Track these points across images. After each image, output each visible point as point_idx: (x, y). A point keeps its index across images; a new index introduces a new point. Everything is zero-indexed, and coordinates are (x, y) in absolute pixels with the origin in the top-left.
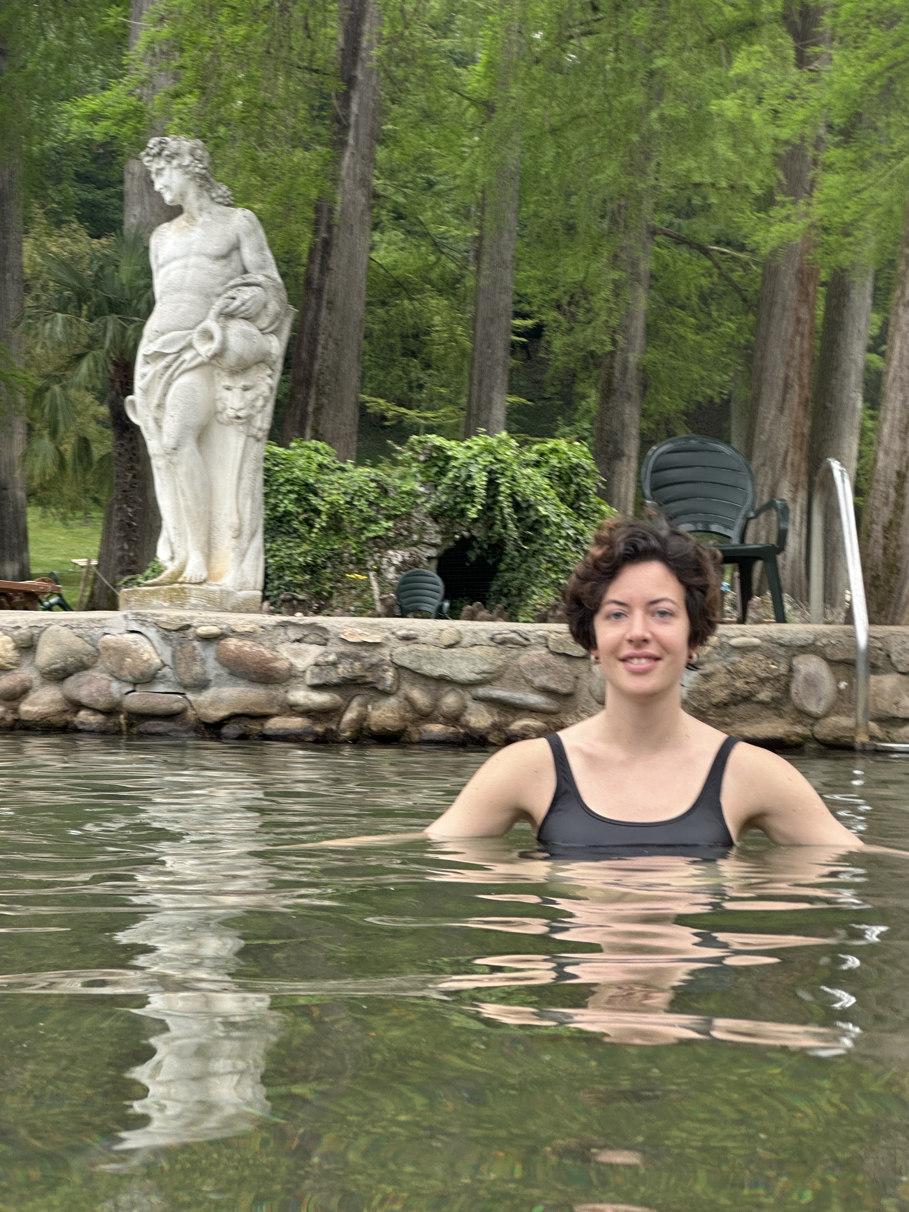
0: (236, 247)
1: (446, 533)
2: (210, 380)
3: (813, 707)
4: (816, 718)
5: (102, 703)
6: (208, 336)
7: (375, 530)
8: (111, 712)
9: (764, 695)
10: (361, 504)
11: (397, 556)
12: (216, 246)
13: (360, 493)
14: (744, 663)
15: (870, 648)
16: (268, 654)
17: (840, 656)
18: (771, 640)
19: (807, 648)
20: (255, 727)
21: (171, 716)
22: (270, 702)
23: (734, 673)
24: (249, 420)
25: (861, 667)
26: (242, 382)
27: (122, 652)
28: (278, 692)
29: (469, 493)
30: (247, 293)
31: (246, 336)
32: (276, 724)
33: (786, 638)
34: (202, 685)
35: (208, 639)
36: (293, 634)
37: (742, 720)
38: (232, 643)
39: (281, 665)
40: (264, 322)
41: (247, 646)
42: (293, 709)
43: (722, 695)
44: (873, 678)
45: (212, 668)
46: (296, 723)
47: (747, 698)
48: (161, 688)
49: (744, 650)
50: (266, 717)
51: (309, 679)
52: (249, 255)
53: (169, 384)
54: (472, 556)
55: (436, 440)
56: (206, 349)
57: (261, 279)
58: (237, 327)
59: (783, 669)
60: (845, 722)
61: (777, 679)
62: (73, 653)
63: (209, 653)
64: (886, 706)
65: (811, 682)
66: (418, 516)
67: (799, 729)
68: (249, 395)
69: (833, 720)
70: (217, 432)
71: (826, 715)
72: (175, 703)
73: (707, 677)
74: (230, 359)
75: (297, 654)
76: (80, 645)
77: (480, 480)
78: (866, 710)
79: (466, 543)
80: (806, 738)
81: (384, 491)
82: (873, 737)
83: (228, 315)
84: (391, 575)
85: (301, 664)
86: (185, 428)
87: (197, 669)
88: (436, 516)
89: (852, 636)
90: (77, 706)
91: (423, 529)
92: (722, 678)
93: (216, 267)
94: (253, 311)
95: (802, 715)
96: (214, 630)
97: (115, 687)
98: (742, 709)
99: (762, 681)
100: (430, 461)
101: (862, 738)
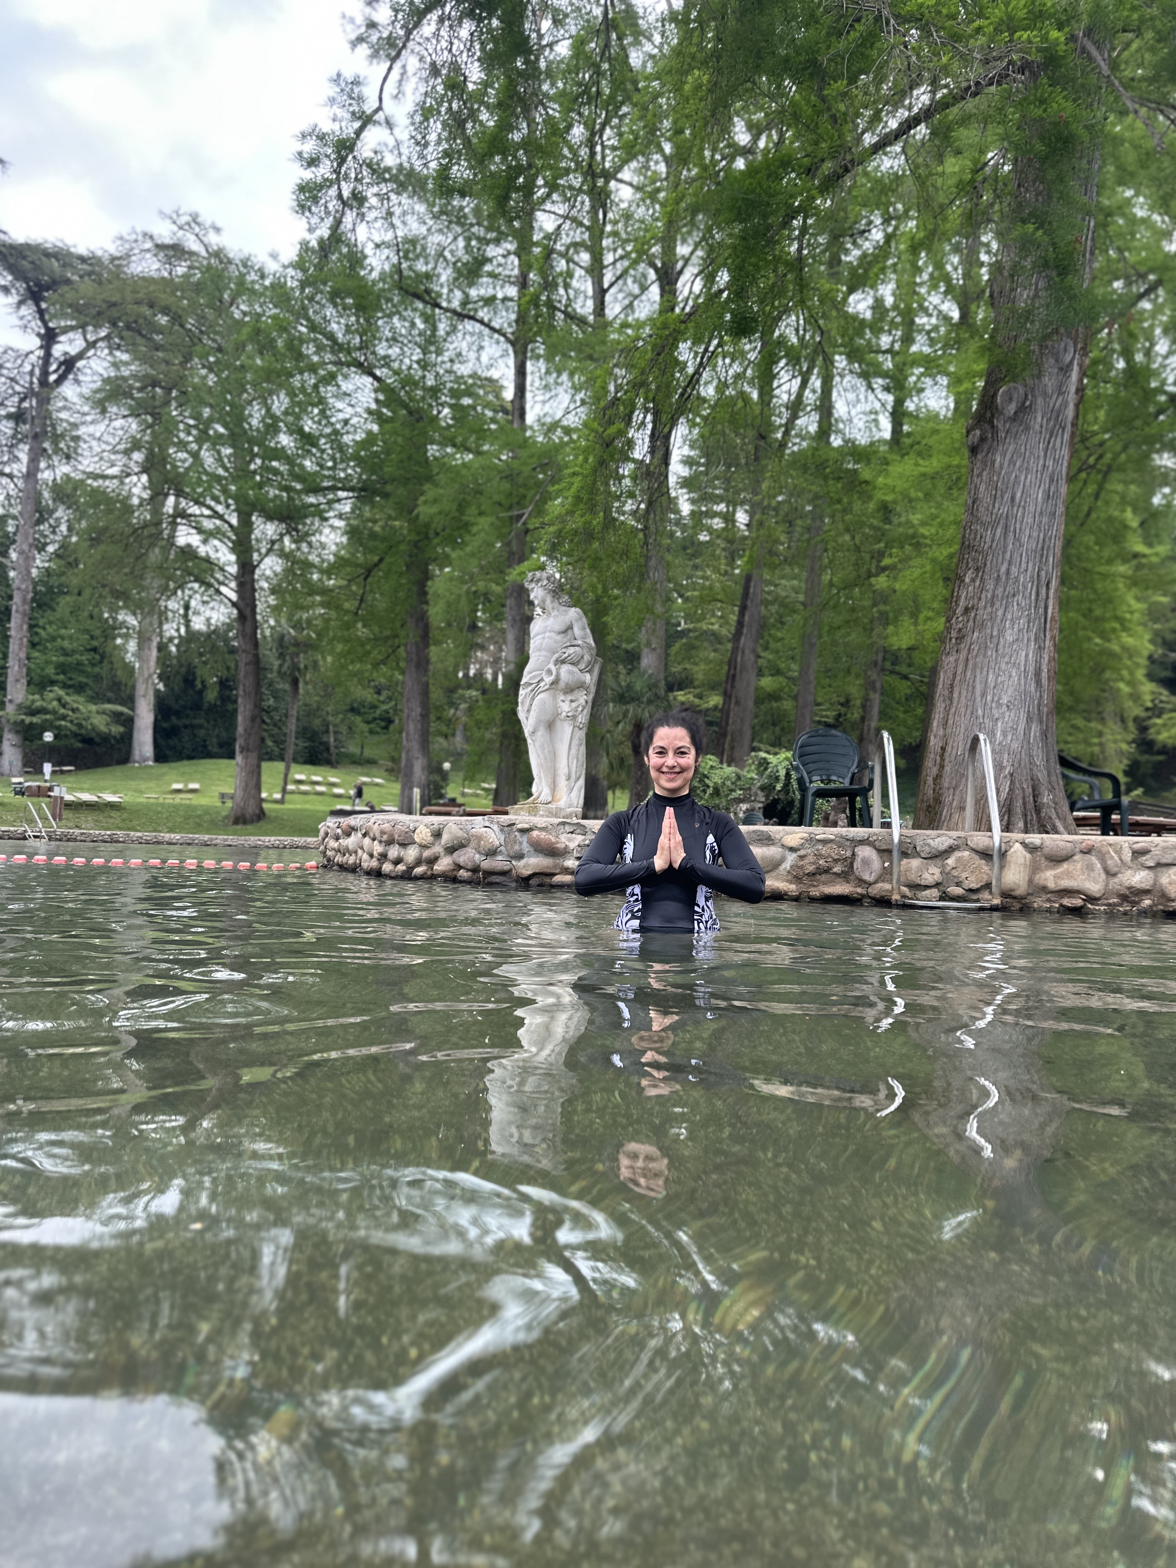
0: (570, 627)
1: (767, 797)
2: (555, 697)
3: (867, 877)
4: (870, 884)
5: (470, 865)
6: (549, 672)
7: (734, 795)
8: (475, 870)
9: (837, 869)
10: (728, 783)
11: (744, 807)
12: (558, 627)
13: (728, 778)
14: (824, 850)
15: (901, 842)
16: (553, 839)
17: (884, 847)
18: (842, 837)
19: (863, 842)
20: (547, 880)
21: (504, 873)
22: (555, 866)
23: (819, 856)
24: (574, 717)
25: (895, 854)
26: (570, 697)
27: (479, 838)
28: (559, 861)
29: (777, 779)
30: (571, 650)
31: (570, 672)
32: (558, 879)
33: (851, 836)
34: (520, 857)
35: (523, 831)
36: (568, 828)
37: (824, 883)
38: (535, 833)
39: (561, 846)
40: (582, 666)
41: (543, 835)
42: (566, 871)
43: (811, 868)
44: (905, 861)
45: (526, 848)
46: (568, 878)
47: (827, 871)
48: (500, 858)
49: (824, 842)
50: (554, 875)
51: (575, 854)
52: (577, 631)
53: (533, 699)
54: (779, 807)
55: (763, 755)
56: (548, 680)
57: (580, 642)
58: (565, 668)
59: (849, 854)
60: (887, 886)
61: (845, 859)
62: (457, 838)
63: (524, 839)
64: (913, 877)
65: (866, 862)
66: (754, 789)
67: (859, 890)
68: (574, 705)
69: (880, 885)
70: (558, 724)
71: (876, 882)
72: (506, 866)
73: (802, 857)
74: (562, 684)
75: (570, 840)
76: (461, 834)
77: (782, 773)
78: (898, 880)
79: (776, 801)
80: (863, 896)
81: (739, 777)
82: (904, 896)
83: (561, 662)
84: (741, 815)
85: (572, 845)
86: (538, 722)
87: (517, 847)
88: (762, 788)
89: (891, 835)
90: (459, 867)
91: (756, 795)
92: (811, 858)
93: (559, 638)
94: (575, 659)
95: (861, 882)
96: (526, 826)
97: (477, 856)
98: (824, 877)
99: (836, 861)
100: (760, 764)
101: (896, 897)
